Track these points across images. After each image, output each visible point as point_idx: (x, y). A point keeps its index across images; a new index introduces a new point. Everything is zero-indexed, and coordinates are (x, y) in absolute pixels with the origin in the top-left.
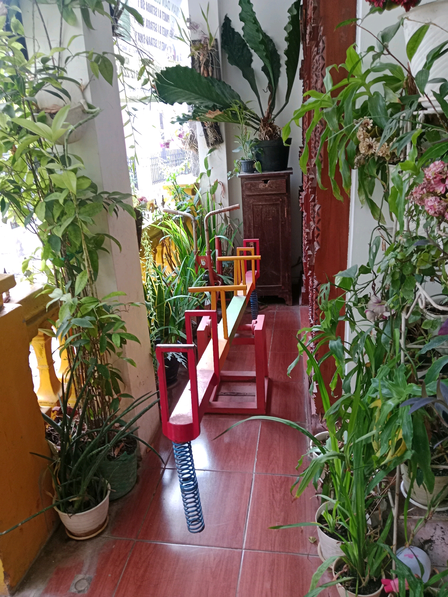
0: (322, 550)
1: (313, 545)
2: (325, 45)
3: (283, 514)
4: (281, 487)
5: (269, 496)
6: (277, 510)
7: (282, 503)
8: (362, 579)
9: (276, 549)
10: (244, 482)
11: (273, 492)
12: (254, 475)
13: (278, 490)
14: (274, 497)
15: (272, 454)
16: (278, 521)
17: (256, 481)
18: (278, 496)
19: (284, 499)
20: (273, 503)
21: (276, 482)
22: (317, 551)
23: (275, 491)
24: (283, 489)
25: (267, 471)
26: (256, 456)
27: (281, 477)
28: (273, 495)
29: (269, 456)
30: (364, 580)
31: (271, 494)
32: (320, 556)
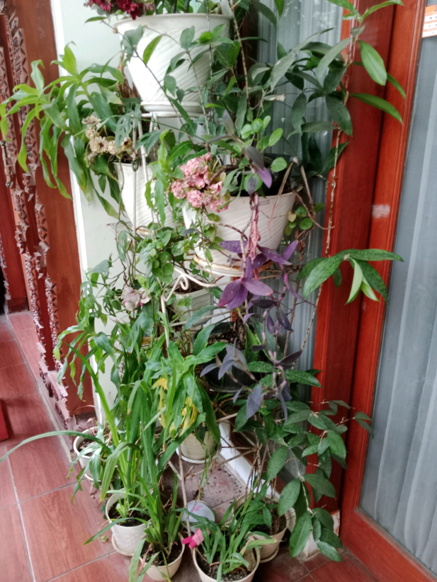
0: (118, 543)
1: (106, 544)
2: (24, 38)
3: (65, 529)
4: (53, 504)
5: (44, 518)
6: (58, 528)
7: (61, 519)
8: (165, 549)
9: (71, 567)
10: (10, 517)
11: (47, 512)
12: (19, 505)
13: (51, 508)
14: (49, 517)
15: (32, 475)
16: (63, 538)
17: (23, 510)
18: (54, 515)
19: (61, 514)
20: (51, 523)
21: (45, 501)
22: (112, 547)
23: (48, 511)
24: (56, 505)
25: (32, 495)
26: (14, 485)
27: (50, 494)
28: (48, 515)
29: (29, 478)
30: (168, 549)
31: (46, 516)
32: (118, 551)
